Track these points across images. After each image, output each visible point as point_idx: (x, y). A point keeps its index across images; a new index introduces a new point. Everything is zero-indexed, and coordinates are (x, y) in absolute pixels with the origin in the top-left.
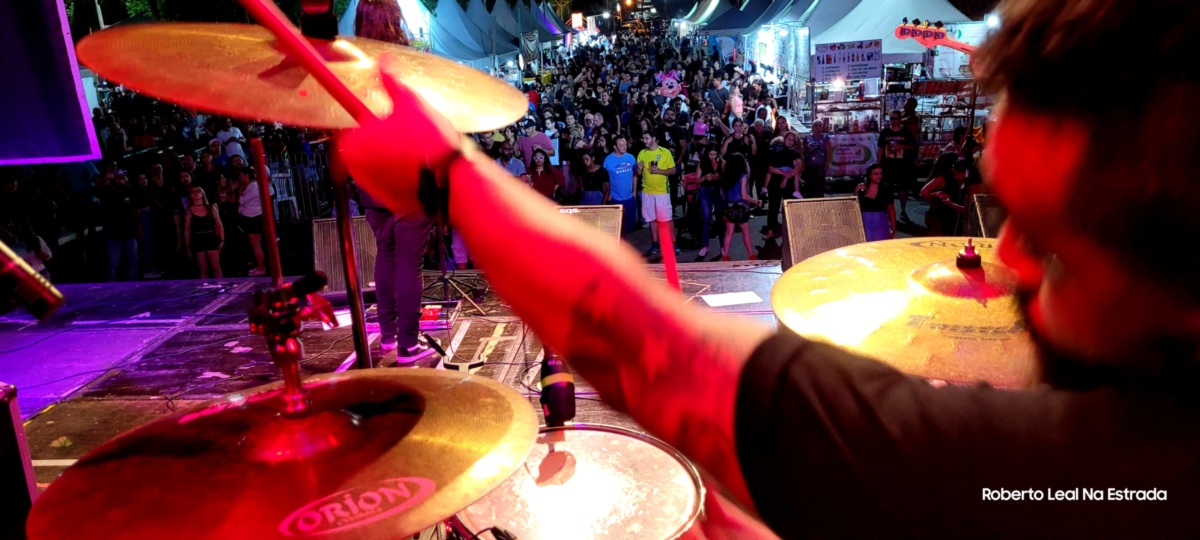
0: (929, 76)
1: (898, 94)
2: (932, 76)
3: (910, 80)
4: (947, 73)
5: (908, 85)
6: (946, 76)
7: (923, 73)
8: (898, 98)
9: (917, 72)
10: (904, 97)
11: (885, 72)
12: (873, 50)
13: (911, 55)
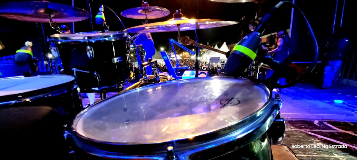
11: (221, 62)
12: (219, 58)
13: (225, 59)
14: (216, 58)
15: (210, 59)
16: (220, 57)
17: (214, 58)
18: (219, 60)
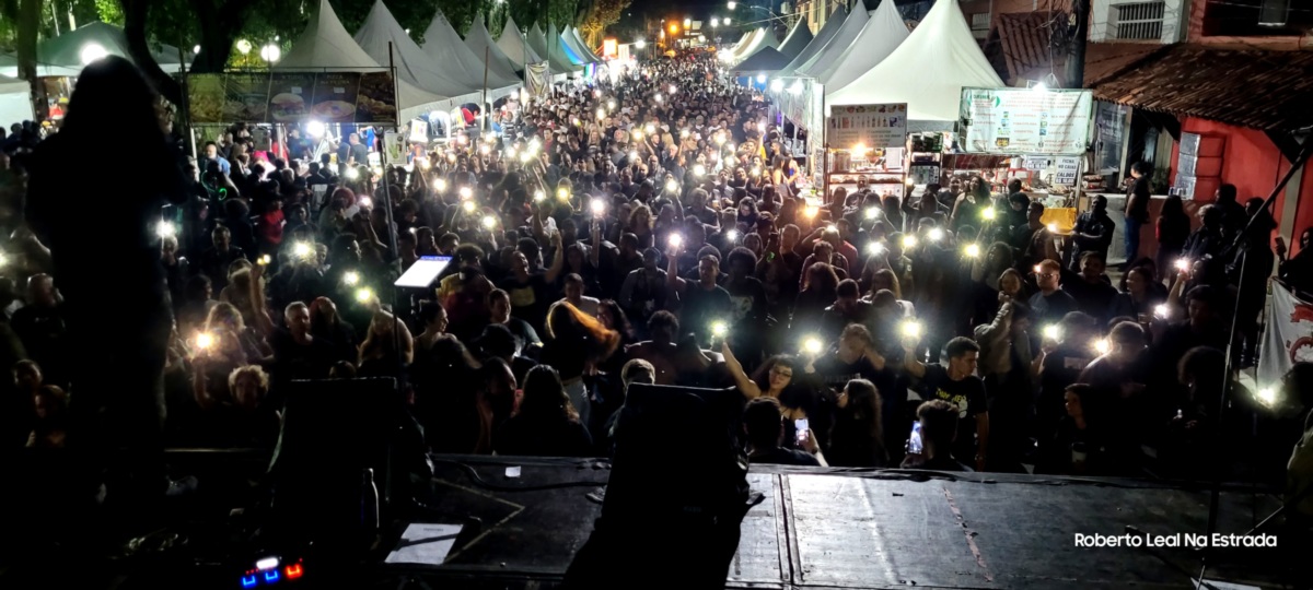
0: (961, 149)
1: (924, 167)
2: (964, 149)
3: (939, 151)
4: (982, 146)
5: (937, 157)
6: (980, 150)
7: (955, 145)
8: (924, 171)
9: (947, 141)
10: (931, 171)
11: (909, 143)
12: (896, 114)
13: (941, 123)
14: (872, 108)
15: (828, 114)
16: (903, 107)
17: (861, 108)
18: (895, 130)
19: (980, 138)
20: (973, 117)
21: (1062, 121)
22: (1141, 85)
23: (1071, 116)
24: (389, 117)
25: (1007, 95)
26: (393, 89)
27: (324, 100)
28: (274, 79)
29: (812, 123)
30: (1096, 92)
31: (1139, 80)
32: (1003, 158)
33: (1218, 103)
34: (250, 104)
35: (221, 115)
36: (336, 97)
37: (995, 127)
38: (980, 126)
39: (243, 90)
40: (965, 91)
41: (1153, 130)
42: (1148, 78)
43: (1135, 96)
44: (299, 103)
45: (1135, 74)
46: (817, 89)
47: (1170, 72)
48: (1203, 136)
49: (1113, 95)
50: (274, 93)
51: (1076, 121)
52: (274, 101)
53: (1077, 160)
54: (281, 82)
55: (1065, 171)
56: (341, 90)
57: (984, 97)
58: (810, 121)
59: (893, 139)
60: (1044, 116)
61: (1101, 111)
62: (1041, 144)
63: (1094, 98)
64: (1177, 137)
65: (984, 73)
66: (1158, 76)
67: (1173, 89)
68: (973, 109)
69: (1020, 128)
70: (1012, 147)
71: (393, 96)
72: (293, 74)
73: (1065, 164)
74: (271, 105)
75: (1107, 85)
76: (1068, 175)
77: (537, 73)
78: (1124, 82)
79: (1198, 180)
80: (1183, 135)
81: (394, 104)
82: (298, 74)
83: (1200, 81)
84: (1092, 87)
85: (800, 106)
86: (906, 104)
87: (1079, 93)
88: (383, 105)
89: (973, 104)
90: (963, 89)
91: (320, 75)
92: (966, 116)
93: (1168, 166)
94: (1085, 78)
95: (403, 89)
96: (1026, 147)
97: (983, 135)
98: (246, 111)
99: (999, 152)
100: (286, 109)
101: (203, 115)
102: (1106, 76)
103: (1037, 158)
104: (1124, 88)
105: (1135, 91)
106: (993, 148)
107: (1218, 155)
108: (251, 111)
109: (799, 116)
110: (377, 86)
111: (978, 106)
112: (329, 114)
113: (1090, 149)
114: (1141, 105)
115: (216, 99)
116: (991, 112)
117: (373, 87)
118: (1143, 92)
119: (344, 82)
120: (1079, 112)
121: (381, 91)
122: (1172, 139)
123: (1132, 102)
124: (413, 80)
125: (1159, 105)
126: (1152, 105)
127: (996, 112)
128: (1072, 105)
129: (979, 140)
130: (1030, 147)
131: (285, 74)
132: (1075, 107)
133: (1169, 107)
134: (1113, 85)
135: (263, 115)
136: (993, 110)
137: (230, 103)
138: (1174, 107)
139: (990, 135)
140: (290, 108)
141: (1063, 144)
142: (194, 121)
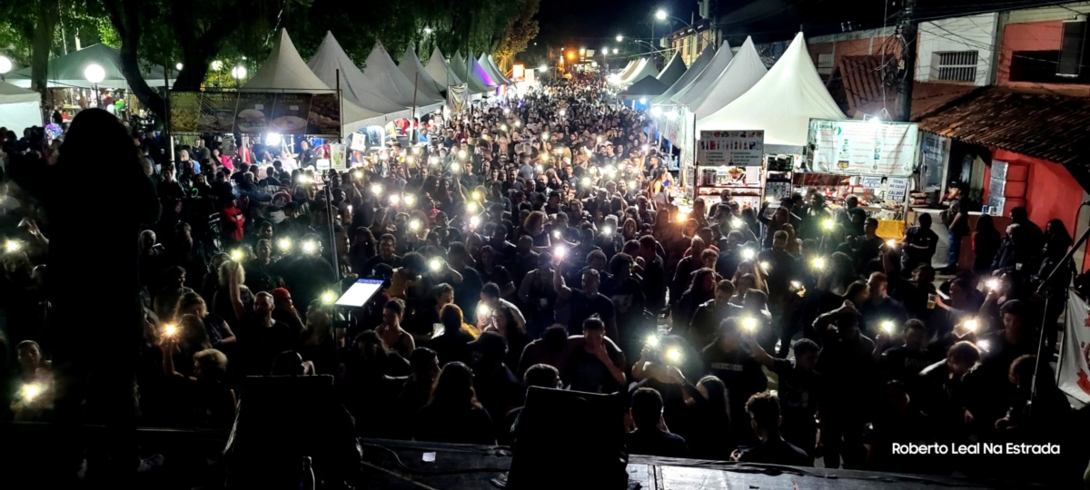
0: (808, 169)
1: (778, 183)
2: (811, 169)
3: (790, 170)
4: (826, 167)
5: (789, 175)
6: (825, 170)
7: (803, 165)
8: (778, 187)
9: (798, 161)
10: (784, 187)
11: (766, 162)
12: (755, 139)
13: (792, 147)
14: (735, 133)
15: (698, 137)
16: (760, 133)
17: (726, 133)
18: (753, 152)
19: (824, 160)
20: (819, 143)
21: (893, 148)
22: (959, 121)
23: (900, 145)
24: (335, 130)
25: (847, 126)
26: (339, 108)
27: (281, 115)
28: (241, 97)
29: (685, 143)
30: (921, 124)
31: (956, 116)
32: (844, 177)
33: (1023, 138)
34: (221, 118)
35: (196, 126)
36: (290, 113)
37: (837, 152)
38: (824, 150)
39: (215, 106)
40: (812, 122)
41: (969, 156)
42: (964, 114)
43: (953, 129)
44: (260, 117)
45: (953, 111)
46: (689, 116)
47: (983, 110)
48: (1011, 163)
49: (935, 128)
50: (240, 110)
51: (904, 149)
52: (240, 116)
53: (905, 180)
54: (247, 100)
55: (896, 190)
56: (296, 108)
57: (828, 127)
58: (683, 142)
59: (751, 159)
60: (878, 144)
61: (926, 140)
62: (875, 167)
63: (920, 130)
64: (989, 164)
65: (828, 106)
66: (973, 113)
67: (985, 125)
68: (819, 136)
69: (857, 153)
70: (852, 168)
71: (338, 113)
72: (256, 94)
73: (895, 184)
74: (237, 118)
75: (931, 119)
76: (898, 193)
77: (458, 93)
78: (944, 117)
79: (1006, 200)
80: (993, 162)
81: (338, 119)
82: (261, 93)
83: (1008, 119)
84: (918, 120)
85: (675, 130)
86: (763, 131)
87: (907, 126)
88: (330, 120)
89: (819, 132)
90: (811, 120)
91: (279, 95)
92: (813, 143)
93: (981, 187)
94: (912, 112)
95: (346, 107)
96: (862, 169)
97: (827, 158)
98: (217, 123)
99: (841, 173)
100: (250, 122)
101: (182, 126)
102: (929, 111)
103: (871, 178)
104: (945, 122)
105: (954, 125)
106: (835, 169)
107: (1023, 179)
108: (221, 123)
109: (674, 136)
110: (326, 104)
111: (823, 134)
112: (285, 127)
113: (917, 171)
114: (959, 138)
115: (193, 113)
116: (834, 140)
117: (323, 105)
118: (961, 126)
119: (298, 101)
120: (907, 141)
121: (329, 109)
122: (984, 164)
123: (951, 134)
124: (355, 99)
125: (973, 138)
126: (968, 138)
127: (838, 140)
128: (901, 136)
129: (823, 162)
130: (866, 169)
131: (251, 93)
132: (904, 137)
133: (981, 140)
134: (936, 119)
135: (231, 126)
136: (835, 137)
137: (203, 116)
138: (986, 140)
139: (833, 159)
140: (253, 122)
141: (894, 167)
142: (174, 130)
